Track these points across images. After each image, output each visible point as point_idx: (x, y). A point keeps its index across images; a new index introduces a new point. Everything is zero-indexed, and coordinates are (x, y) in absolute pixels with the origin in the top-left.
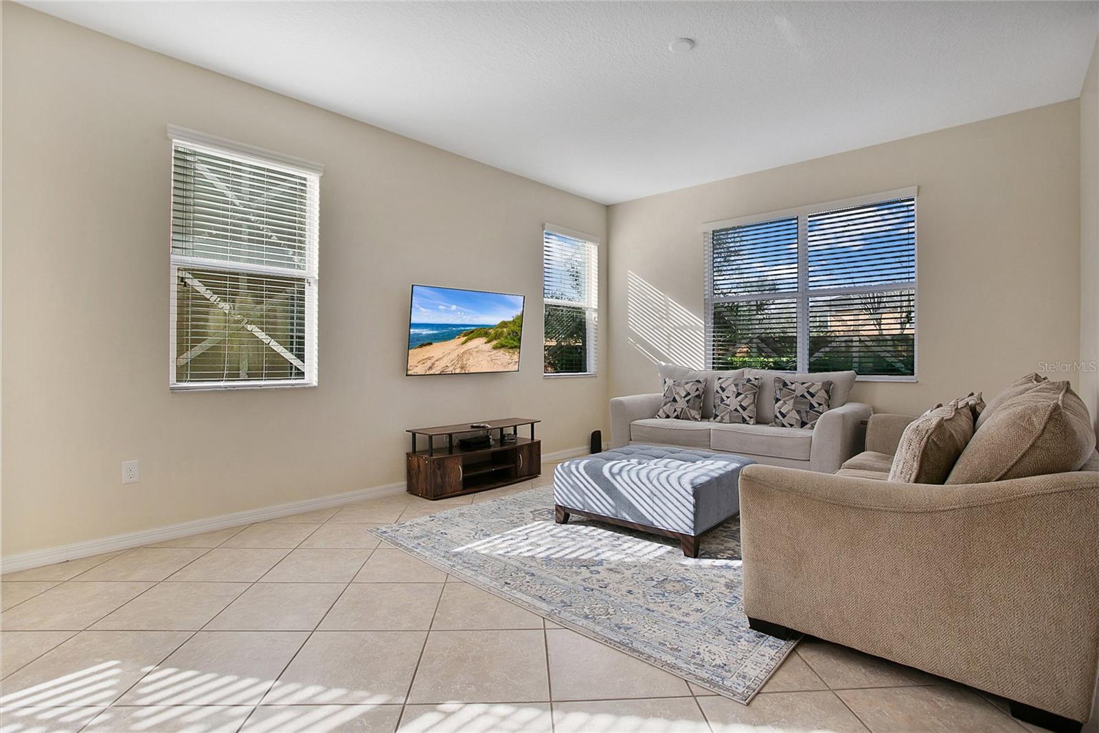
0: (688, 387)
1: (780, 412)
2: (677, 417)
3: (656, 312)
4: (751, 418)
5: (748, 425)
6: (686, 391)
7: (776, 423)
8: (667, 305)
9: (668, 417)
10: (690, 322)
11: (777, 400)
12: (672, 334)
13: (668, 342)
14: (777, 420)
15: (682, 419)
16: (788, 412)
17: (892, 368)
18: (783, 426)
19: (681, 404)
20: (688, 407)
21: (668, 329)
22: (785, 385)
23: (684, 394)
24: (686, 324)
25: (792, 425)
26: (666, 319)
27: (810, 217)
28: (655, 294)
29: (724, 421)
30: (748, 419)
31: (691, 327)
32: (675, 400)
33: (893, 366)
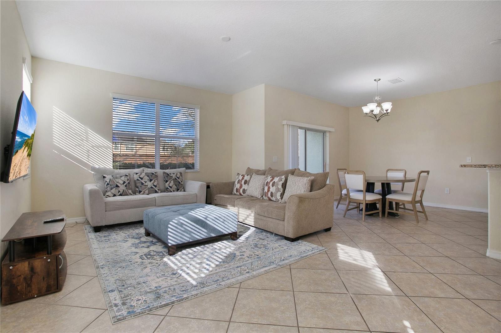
0: (123, 178)
1: (169, 186)
2: (121, 195)
3: (78, 136)
4: (159, 190)
5: (158, 194)
6: (123, 181)
7: (168, 191)
8: (87, 133)
9: (114, 195)
10: (104, 144)
11: (167, 181)
12: (90, 150)
13: (87, 154)
14: (168, 190)
15: (123, 196)
16: (172, 186)
17: (188, 167)
18: (171, 192)
19: (122, 188)
20: (127, 189)
21: (87, 147)
22: (168, 175)
23: (122, 183)
24: (97, 144)
25: (174, 191)
26: (85, 141)
27: (161, 105)
28: (77, 125)
29: (145, 193)
30: (158, 191)
31: (104, 147)
32: (117, 186)
33: (189, 166)
